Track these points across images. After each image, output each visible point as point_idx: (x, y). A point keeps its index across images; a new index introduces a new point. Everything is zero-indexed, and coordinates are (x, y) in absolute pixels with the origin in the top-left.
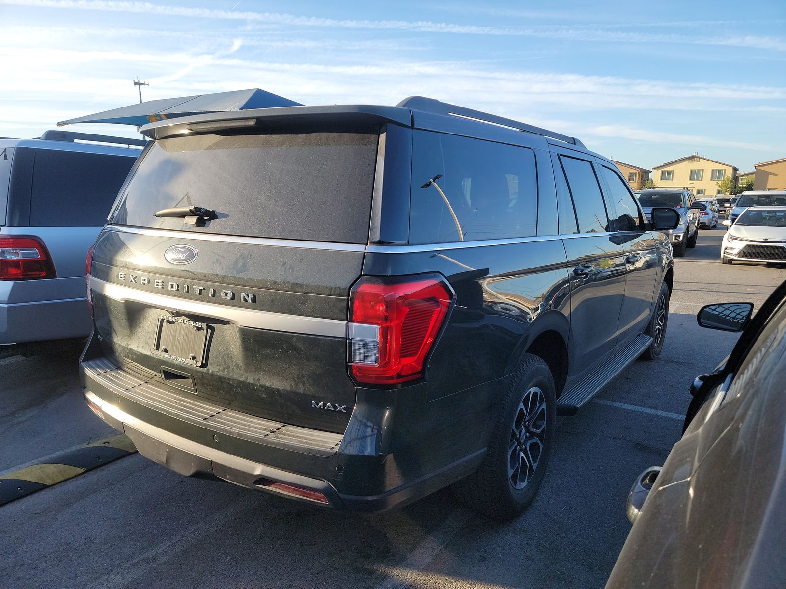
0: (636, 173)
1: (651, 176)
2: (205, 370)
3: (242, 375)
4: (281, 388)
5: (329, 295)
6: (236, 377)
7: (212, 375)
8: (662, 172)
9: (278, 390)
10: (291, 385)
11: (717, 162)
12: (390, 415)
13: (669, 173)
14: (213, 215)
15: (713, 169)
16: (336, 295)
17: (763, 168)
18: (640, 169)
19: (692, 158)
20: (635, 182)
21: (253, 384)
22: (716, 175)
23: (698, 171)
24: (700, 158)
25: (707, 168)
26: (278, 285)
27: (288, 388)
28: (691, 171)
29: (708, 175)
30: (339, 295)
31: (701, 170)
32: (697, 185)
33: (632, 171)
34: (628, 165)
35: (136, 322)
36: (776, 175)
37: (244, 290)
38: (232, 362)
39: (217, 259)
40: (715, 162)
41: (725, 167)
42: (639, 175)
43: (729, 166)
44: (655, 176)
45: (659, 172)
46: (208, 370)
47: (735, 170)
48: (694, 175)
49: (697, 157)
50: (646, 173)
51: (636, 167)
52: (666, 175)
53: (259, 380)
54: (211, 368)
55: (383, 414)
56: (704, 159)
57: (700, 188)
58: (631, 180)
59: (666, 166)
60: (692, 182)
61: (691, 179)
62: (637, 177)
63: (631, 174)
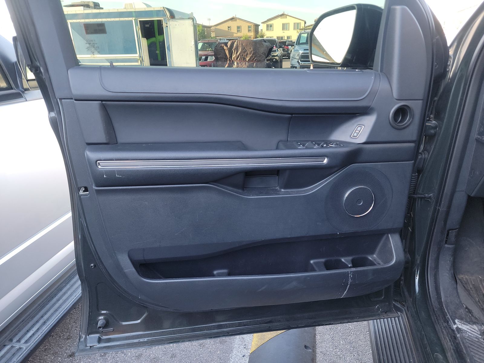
0: (252, 26)
1: (260, 28)
8: (267, 25)
11: (296, 18)
13: (271, 26)
15: (294, 22)
18: (254, 23)
19: (283, 15)
20: (252, 32)
22: (296, 26)
23: (287, 24)
24: (287, 15)
25: (291, 21)
28: (283, 24)
29: (291, 26)
32: (286, 34)
33: (249, 24)
34: (247, 21)
41: (300, 21)
43: (302, 20)
44: (262, 28)
45: (265, 25)
47: (305, 23)
48: (285, 27)
49: (285, 15)
50: (257, 26)
52: (269, 27)
56: (289, 16)
57: (289, 35)
58: (249, 31)
59: (269, 21)
60: (284, 31)
61: (283, 29)
62: (253, 29)
63: (249, 27)
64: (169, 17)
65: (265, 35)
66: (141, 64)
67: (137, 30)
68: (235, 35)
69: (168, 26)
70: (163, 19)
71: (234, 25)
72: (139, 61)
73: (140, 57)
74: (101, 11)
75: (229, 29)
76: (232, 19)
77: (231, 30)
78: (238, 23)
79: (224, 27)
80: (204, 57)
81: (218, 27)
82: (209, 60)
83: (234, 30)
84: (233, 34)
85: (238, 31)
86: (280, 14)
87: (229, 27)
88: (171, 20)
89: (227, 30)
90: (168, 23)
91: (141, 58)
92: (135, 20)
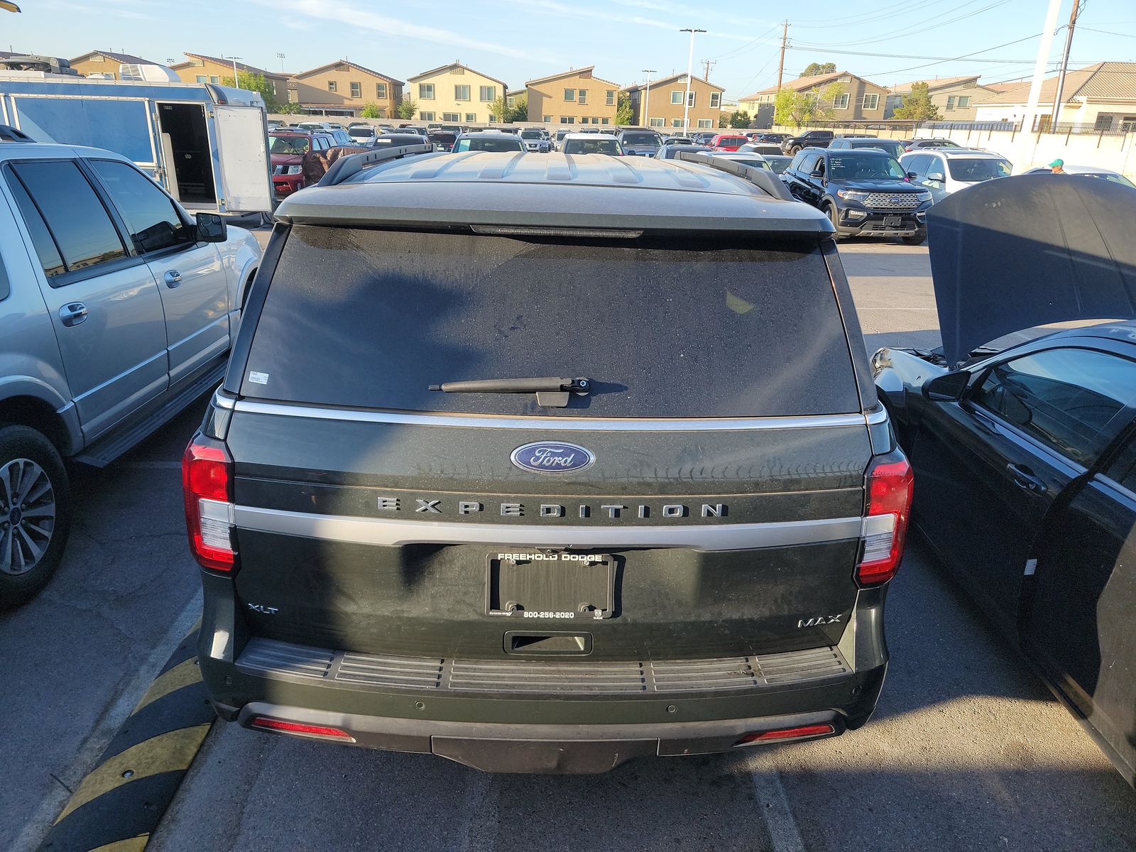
0: (386, 83)
1: (405, 90)
2: (619, 620)
3: (690, 614)
4: (756, 617)
5: (839, 487)
6: (681, 618)
7: (635, 624)
8: (420, 86)
9: (751, 620)
10: (771, 609)
11: (484, 76)
12: (876, 613)
13: (429, 88)
14: (594, 388)
15: (481, 85)
16: (846, 487)
17: (535, 88)
18: (390, 79)
19: (454, 68)
20: (386, 99)
21: (710, 622)
22: (486, 93)
23: (464, 87)
24: (464, 68)
25: (475, 83)
26: (762, 486)
27: (767, 613)
28: (456, 87)
29: (475, 93)
30: (851, 486)
31: (467, 86)
32: (463, 109)
33: (380, 81)
34: (374, 72)
35: (422, 573)
36: (550, 97)
37: (705, 501)
38: (669, 599)
39: (638, 460)
40: (482, 75)
41: (494, 84)
42: (390, 87)
43: (498, 82)
44: (411, 91)
45: (416, 85)
46: (625, 619)
47: (505, 87)
48: (461, 93)
49: (461, 67)
50: (397, 86)
51: (386, 77)
52: (426, 91)
53: (720, 614)
54: (628, 615)
55: (870, 613)
56: (468, 70)
57: (470, 112)
58: (380, 95)
59: (425, 77)
60: (459, 103)
61: (457, 98)
62: (388, 91)
63: (379, 87)
64: (216, 101)
65: (415, 107)
66: (161, 180)
67: (152, 120)
68: (347, 102)
69: (215, 117)
70: (204, 103)
71: (343, 81)
72: (157, 175)
73: (160, 167)
74: (82, 81)
75: (331, 88)
76: (339, 66)
77: (336, 91)
78: (354, 76)
79: (320, 83)
80: (280, 167)
81: (305, 81)
82: (290, 173)
83: (344, 90)
84: (343, 101)
85: (353, 94)
86: (450, 63)
87: (331, 84)
88: (221, 107)
89: (327, 89)
90: (214, 111)
91: (161, 171)
92: (149, 101)
